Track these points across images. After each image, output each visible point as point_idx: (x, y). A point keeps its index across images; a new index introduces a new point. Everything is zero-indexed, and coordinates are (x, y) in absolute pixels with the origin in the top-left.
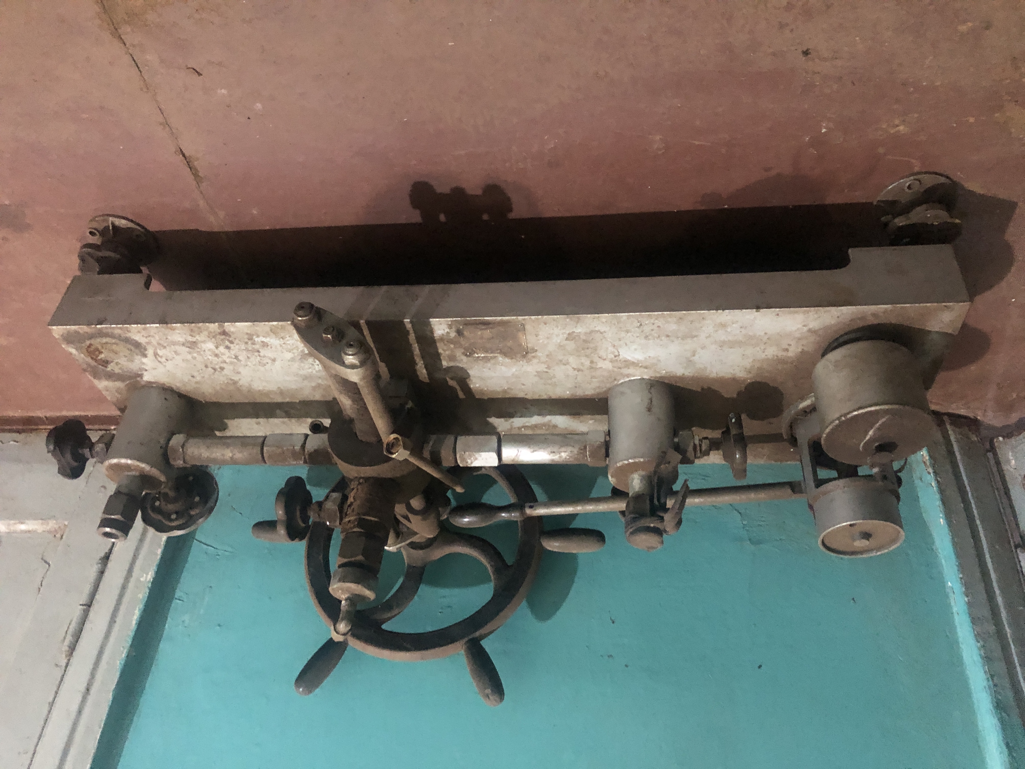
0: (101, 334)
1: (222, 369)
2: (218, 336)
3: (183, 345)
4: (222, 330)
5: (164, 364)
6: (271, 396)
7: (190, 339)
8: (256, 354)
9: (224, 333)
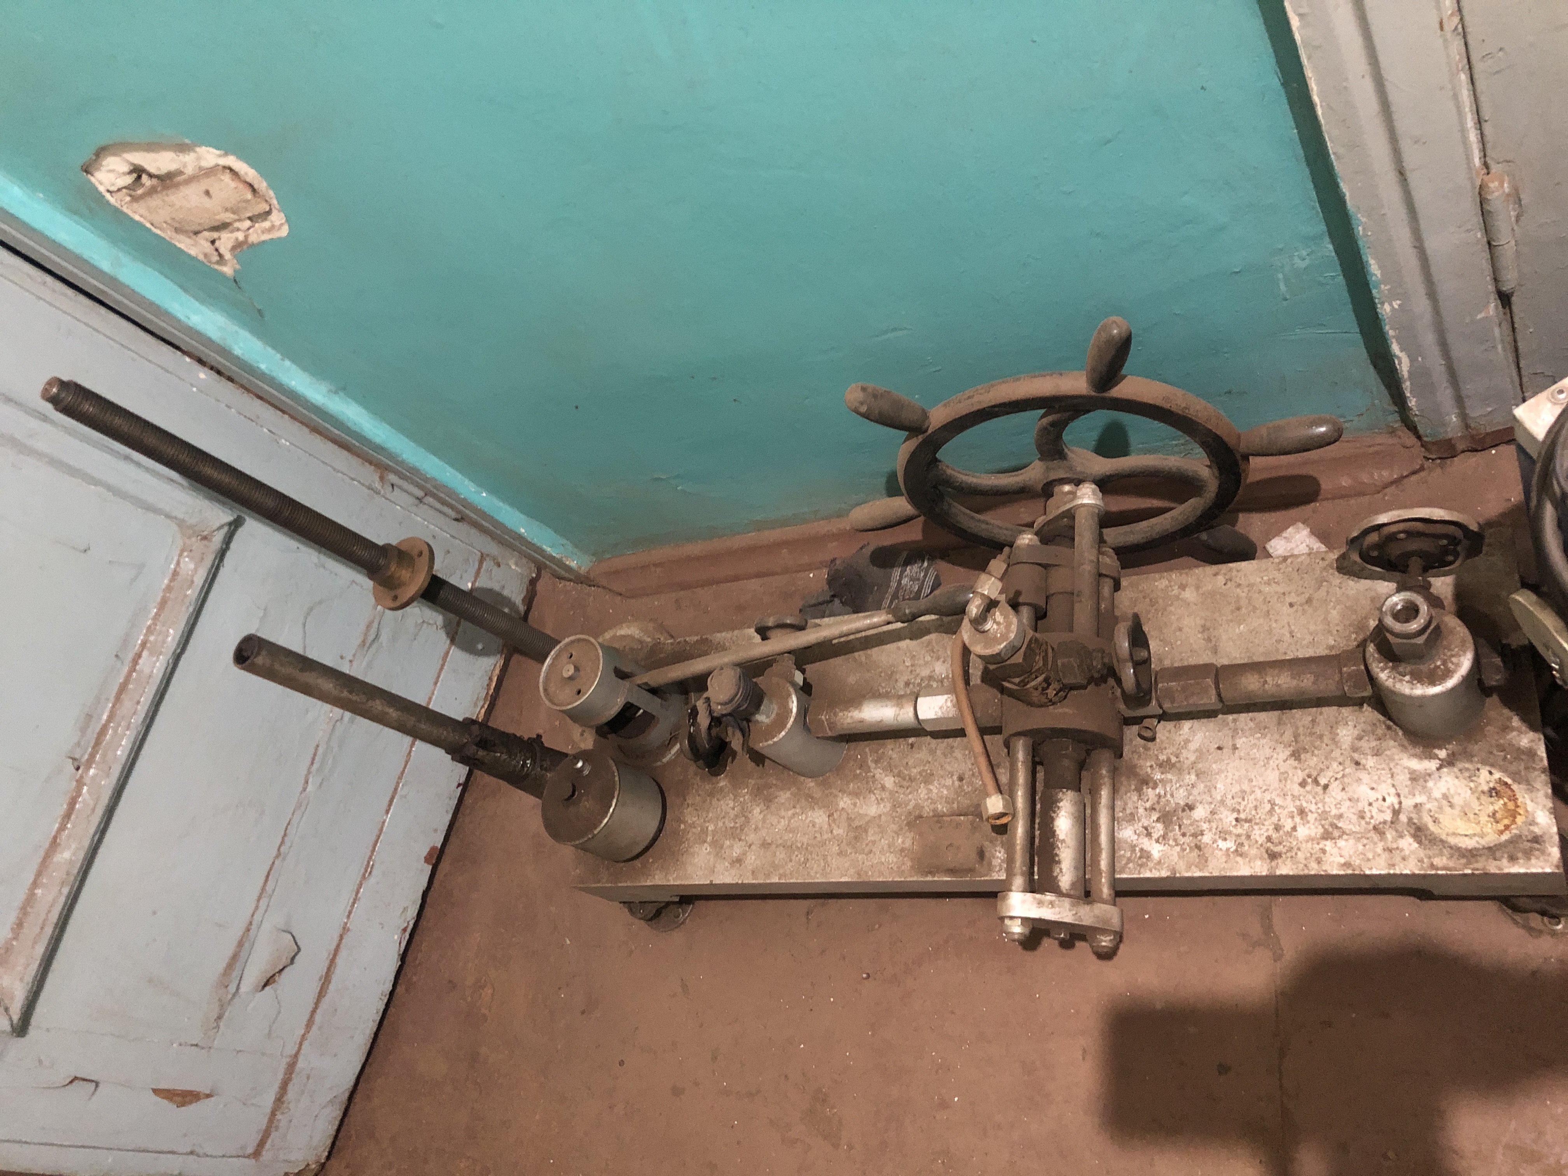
0: (1471, 854)
1: (1303, 784)
2: (1284, 850)
3: (1344, 833)
4: (1274, 864)
5: (1393, 791)
6: (1252, 724)
7: (1328, 845)
8: (1242, 816)
9: (1273, 856)
